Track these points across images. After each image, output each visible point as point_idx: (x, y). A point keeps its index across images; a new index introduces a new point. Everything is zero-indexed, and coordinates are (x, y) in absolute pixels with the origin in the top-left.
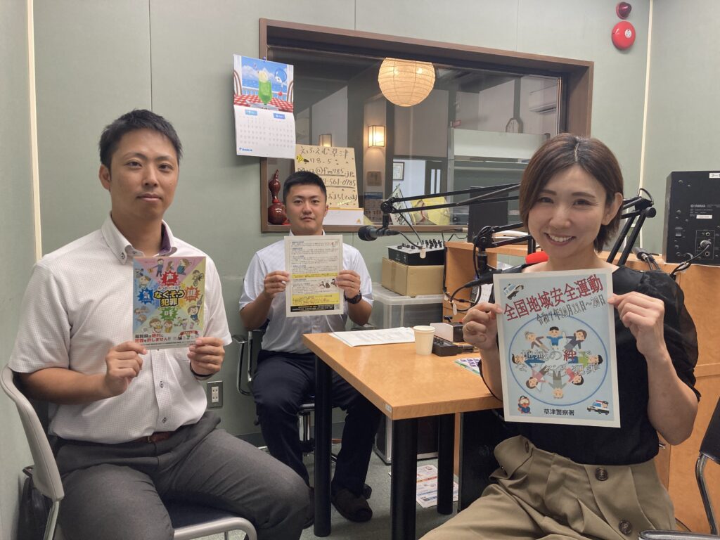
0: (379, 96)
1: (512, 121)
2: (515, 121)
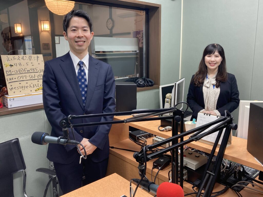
0: (44, 7)
1: (109, 20)
2: (110, 20)
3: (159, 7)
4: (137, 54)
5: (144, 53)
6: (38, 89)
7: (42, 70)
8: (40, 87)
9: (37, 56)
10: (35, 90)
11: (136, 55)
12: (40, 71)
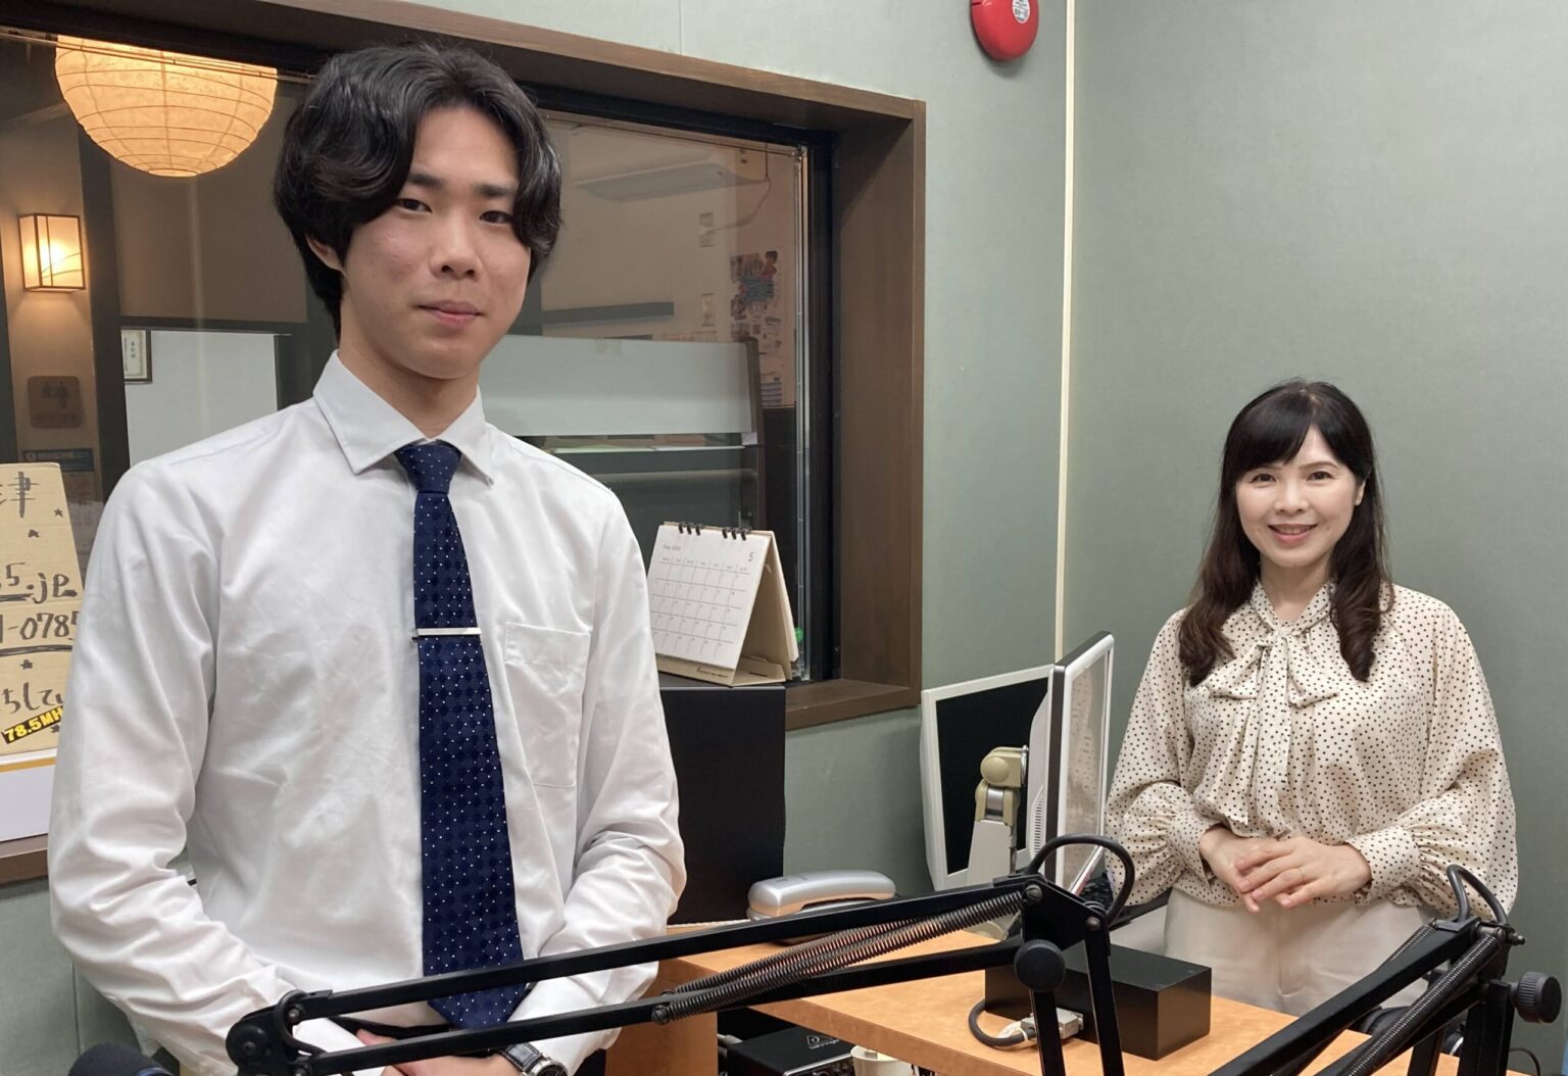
3: (904, 123)
4: (744, 457)
5: (800, 452)
6: (26, 725)
7: (56, 578)
8: (45, 708)
9: (21, 474)
10: (6, 737)
11: (743, 466)
12: (44, 585)
